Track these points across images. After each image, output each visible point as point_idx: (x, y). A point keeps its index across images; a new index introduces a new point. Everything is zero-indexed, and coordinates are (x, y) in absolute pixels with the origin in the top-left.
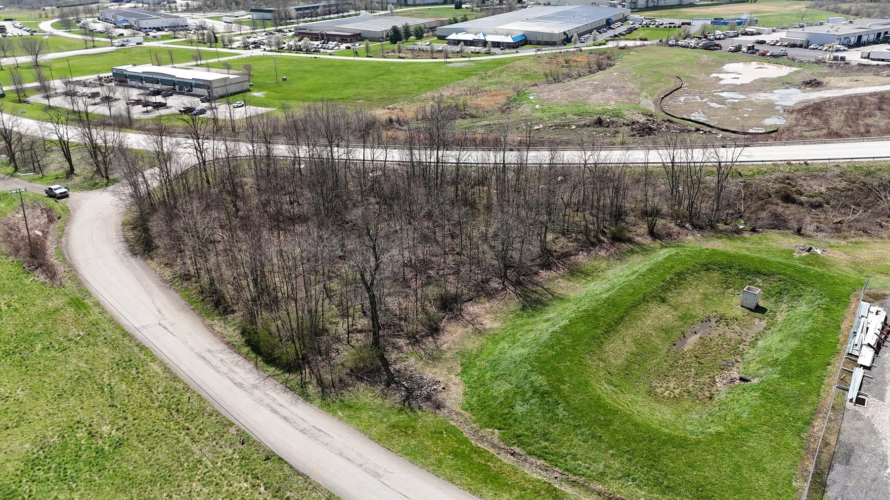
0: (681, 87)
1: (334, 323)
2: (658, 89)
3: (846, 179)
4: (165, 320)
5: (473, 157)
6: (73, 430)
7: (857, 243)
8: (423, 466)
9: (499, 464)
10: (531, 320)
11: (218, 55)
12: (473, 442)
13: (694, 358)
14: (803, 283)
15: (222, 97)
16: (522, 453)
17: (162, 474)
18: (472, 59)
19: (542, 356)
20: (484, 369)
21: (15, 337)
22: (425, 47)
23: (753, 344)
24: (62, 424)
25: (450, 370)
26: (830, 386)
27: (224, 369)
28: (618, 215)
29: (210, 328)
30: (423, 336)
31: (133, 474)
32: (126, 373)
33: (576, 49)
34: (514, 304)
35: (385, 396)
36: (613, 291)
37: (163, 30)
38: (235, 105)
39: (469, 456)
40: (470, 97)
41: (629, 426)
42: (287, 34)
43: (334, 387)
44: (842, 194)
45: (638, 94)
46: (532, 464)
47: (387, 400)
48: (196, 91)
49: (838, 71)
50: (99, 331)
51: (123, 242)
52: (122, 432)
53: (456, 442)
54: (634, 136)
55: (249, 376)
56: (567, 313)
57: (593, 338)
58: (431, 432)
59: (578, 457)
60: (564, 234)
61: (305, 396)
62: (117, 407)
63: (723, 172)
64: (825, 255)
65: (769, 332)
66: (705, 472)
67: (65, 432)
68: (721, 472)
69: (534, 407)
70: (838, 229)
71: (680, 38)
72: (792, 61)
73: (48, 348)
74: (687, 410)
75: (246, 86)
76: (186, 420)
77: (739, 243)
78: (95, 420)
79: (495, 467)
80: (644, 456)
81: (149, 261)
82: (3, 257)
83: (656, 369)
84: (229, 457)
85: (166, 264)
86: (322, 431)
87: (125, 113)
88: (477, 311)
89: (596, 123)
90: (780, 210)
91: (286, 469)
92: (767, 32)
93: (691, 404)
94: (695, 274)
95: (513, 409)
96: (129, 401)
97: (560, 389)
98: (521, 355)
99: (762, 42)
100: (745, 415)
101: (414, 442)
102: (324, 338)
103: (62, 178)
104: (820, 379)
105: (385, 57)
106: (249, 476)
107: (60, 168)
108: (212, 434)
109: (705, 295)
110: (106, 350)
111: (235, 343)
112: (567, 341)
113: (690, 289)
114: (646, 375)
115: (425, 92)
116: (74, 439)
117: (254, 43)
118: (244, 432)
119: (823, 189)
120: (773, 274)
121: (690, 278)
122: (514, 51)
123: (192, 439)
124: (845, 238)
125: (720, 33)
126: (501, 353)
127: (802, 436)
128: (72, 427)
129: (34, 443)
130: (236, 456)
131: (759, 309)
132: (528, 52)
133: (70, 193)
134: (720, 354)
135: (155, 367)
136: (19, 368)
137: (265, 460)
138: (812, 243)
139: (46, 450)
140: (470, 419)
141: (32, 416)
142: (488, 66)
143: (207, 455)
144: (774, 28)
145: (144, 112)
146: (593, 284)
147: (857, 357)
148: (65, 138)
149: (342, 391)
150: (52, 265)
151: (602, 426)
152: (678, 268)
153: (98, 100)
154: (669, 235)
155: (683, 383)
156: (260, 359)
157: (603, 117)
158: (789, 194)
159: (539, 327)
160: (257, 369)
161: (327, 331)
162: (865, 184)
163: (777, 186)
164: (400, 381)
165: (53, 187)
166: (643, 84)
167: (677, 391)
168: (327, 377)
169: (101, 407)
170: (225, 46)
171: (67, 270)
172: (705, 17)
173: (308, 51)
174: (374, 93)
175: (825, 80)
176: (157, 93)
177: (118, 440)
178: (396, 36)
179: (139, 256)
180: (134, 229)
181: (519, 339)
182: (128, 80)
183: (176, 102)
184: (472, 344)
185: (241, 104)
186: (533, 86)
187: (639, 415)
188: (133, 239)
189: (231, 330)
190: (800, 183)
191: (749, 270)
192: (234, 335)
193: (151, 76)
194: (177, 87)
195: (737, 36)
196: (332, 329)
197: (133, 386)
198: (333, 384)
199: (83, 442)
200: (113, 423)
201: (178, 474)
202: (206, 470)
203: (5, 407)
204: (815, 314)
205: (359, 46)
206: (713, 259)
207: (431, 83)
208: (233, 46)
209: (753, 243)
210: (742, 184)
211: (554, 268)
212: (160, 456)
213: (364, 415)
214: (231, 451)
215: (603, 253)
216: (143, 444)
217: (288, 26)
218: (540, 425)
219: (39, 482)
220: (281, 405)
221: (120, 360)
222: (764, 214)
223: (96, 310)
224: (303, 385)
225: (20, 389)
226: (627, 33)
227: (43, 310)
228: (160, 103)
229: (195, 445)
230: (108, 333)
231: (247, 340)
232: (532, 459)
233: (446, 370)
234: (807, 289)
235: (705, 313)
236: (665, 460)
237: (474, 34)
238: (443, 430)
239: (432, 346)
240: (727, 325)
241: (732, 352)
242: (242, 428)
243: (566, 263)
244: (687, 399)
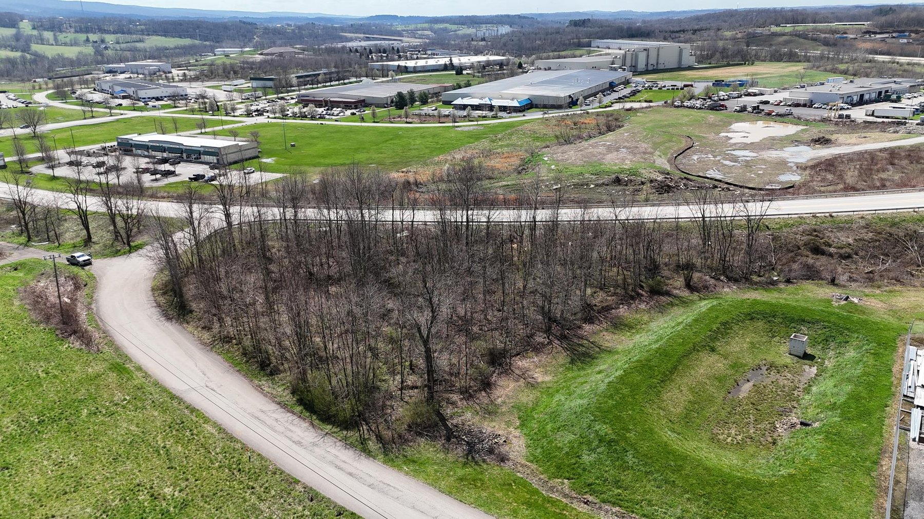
0: (693, 146)
1: (383, 381)
2: (670, 148)
3: (872, 230)
4: (211, 382)
5: (504, 216)
6: (134, 493)
7: (891, 292)
9: (574, 512)
10: (582, 373)
11: (223, 123)
12: (544, 492)
13: (751, 405)
14: (847, 329)
15: (235, 162)
16: (596, 501)
18: (479, 123)
19: (602, 405)
20: (544, 421)
21: (58, 403)
22: (431, 112)
23: (807, 390)
24: (122, 487)
25: (508, 423)
26: (891, 426)
27: (280, 428)
28: (654, 268)
29: (259, 388)
30: (476, 391)
32: (180, 435)
33: (582, 112)
34: (563, 358)
35: (446, 450)
36: (663, 341)
37: (162, 100)
38: (246, 171)
39: (543, 506)
40: (483, 159)
41: (700, 470)
42: (289, 101)
43: (394, 443)
44: (869, 245)
45: (652, 153)
46: (607, 512)
47: (449, 455)
48: (205, 158)
49: (845, 129)
50: (145, 395)
51: (155, 307)
52: (185, 493)
53: (527, 492)
54: (653, 194)
55: (306, 434)
56: (619, 365)
57: (650, 387)
58: (500, 484)
59: (654, 502)
60: (601, 289)
61: (366, 451)
62: (176, 469)
63: (752, 225)
64: (862, 303)
65: (821, 378)
66: (783, 512)
67: (126, 495)
68: (799, 512)
69: (602, 456)
70: (870, 279)
71: (685, 99)
72: (798, 120)
73: (95, 413)
74: (752, 455)
75: (255, 152)
76: (249, 479)
77: (775, 295)
78: (155, 482)
79: (571, 515)
80: (721, 499)
81: (185, 325)
82: (34, 325)
83: (714, 416)
84: (300, 514)
85: (203, 328)
86: (390, 486)
87: (136, 182)
88: (526, 365)
89: (614, 182)
90: (810, 261)
92: (769, 92)
93: (755, 449)
94: (740, 323)
95: (580, 459)
96: (188, 463)
97: (626, 437)
98: (580, 406)
99: (767, 103)
100: (813, 457)
101: (485, 494)
102: (377, 395)
103: (81, 246)
104: (881, 421)
105: (392, 123)
107: (77, 236)
108: (279, 492)
109: (752, 343)
110: (156, 414)
111: (287, 403)
112: (626, 391)
113: (737, 338)
114: (706, 423)
115: (438, 155)
116: (137, 502)
117: (257, 111)
118: (311, 489)
119: (851, 241)
120: (817, 322)
121: (736, 328)
122: (521, 114)
123: (259, 498)
124: (879, 287)
125: (724, 94)
126: (558, 405)
127: (872, 475)
128: (132, 490)
129: (95, 507)
130: (307, 513)
131: (807, 357)
132: (536, 115)
133: (93, 260)
134: (776, 400)
135: (209, 428)
136: (68, 434)
137: (337, 516)
138: (847, 292)
139: (109, 513)
140: (537, 470)
141: (89, 481)
142: (497, 129)
143: (276, 513)
144: (776, 89)
145: (153, 180)
146: (638, 336)
147: (913, 398)
148: (84, 207)
149: (404, 447)
150: (86, 331)
151: (673, 472)
152: (724, 318)
153: (104, 169)
154: (706, 287)
155: (744, 430)
156: (315, 418)
157: (621, 176)
158: (818, 246)
159: (593, 379)
160: (313, 427)
161: (378, 388)
162: (891, 235)
163: (805, 238)
164: (459, 436)
165: (76, 255)
166: (655, 143)
167: (739, 438)
168: (387, 434)
169: (159, 469)
170: (227, 114)
171: (102, 335)
172: (706, 79)
173: (313, 118)
174: (385, 158)
175: (833, 138)
176: (164, 161)
177: (182, 501)
178: (401, 102)
179: (174, 321)
180: (165, 293)
181: (574, 391)
182: (134, 149)
183: (186, 171)
184: (527, 398)
185: (252, 171)
186: (545, 147)
187: (707, 461)
188: (164, 303)
189: (280, 390)
190: (827, 235)
191: (793, 319)
192: (284, 394)
193: (158, 145)
194: (184, 155)
195: (740, 97)
196: (384, 386)
197: (190, 448)
198: (393, 440)
199: (146, 504)
200: (174, 485)
203: (60, 473)
204: (865, 359)
205: (365, 112)
206: (756, 308)
207: (442, 146)
208: (235, 114)
209: (789, 295)
210: (771, 237)
211: (597, 322)
213: (430, 469)
214: (300, 508)
215: (643, 306)
216: (209, 504)
217: (289, 94)
218: (611, 473)
220: (344, 462)
221: (172, 423)
222: (795, 266)
223: (140, 374)
224: (363, 442)
225: (72, 455)
226: (631, 96)
227: (84, 376)
228: (168, 171)
229: (262, 504)
230: (155, 396)
231: (298, 399)
232: (606, 507)
233: (504, 423)
234: (853, 335)
235: (754, 361)
236: (742, 503)
237: (480, 99)
238: (512, 482)
239: (486, 401)
240: (778, 373)
241: (788, 398)
242: (310, 485)
243: (607, 317)
244: (750, 445)
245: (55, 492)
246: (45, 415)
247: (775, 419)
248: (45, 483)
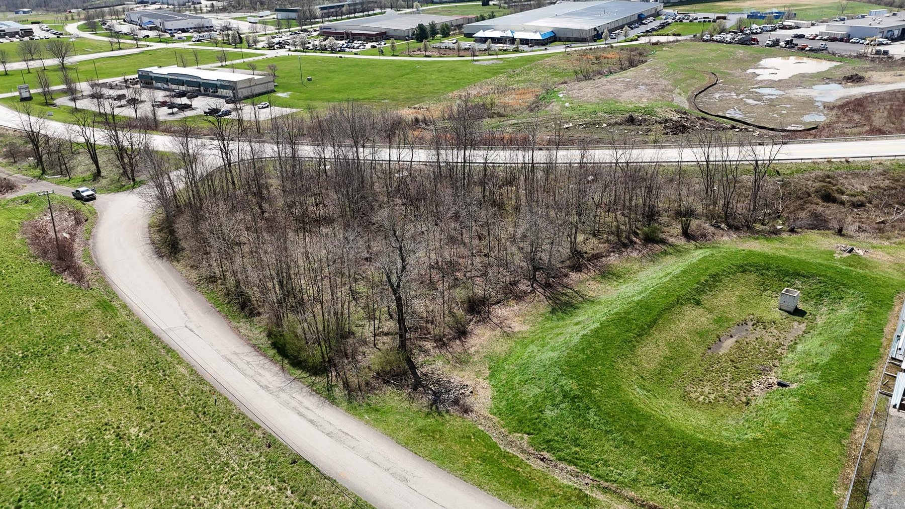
0: (716, 84)
1: (360, 326)
2: (692, 85)
3: (889, 177)
4: (191, 322)
5: (501, 156)
6: (101, 432)
7: (900, 244)
8: (452, 471)
9: (528, 469)
10: (561, 323)
11: (243, 55)
12: (502, 447)
13: (730, 363)
14: (844, 285)
15: (247, 98)
16: (552, 459)
17: (189, 477)
18: (499, 57)
19: (572, 359)
20: (513, 373)
21: (43, 339)
22: (451, 46)
23: (792, 349)
24: (90, 426)
25: (478, 374)
26: (873, 391)
27: (250, 372)
28: (651, 215)
29: (236, 330)
30: (450, 340)
31: (160, 476)
32: (153, 375)
33: (606, 46)
34: (544, 306)
35: (412, 399)
36: (646, 293)
37: (188, 32)
38: (260, 106)
39: (497, 461)
40: (497, 95)
41: (662, 431)
42: (312, 33)
43: (360, 391)
44: (885, 193)
45: (671, 91)
46: (562, 470)
47: (414, 404)
48: (221, 92)
49: (881, 66)
50: (126, 334)
51: (149, 244)
52: (150, 434)
53: (484, 446)
54: (667, 134)
55: (275, 378)
56: (598, 316)
57: (625, 341)
58: (459, 436)
59: (609, 463)
60: (594, 235)
61: (330, 398)
62: (144, 409)
63: (759, 170)
64: (867, 256)
65: (808, 335)
66: (741, 479)
67: (93, 433)
68: (758, 480)
69: (564, 412)
70: (880, 230)
71: (716, 32)
72: (832, 56)
73: (76, 350)
74: (722, 415)
75: (271, 86)
76: (212, 422)
77: (777, 244)
78: (123, 422)
79: (524, 472)
80: (678, 462)
81: (175, 263)
82: (32, 259)
83: (690, 373)
84: (256, 460)
85: (192, 267)
86: (348, 435)
87: (150, 115)
88: (505, 314)
89: (627, 121)
90: (820, 209)
91: (313, 472)
92: (806, 26)
93: (726, 409)
94: (731, 276)
95: (542, 413)
96: (156, 403)
97: (591, 394)
98: (551, 359)
99: (801, 36)
100: (783, 421)
101: (442, 447)
102: (351, 341)
103: (89, 180)
104: (863, 384)
105: (411, 56)
106: (276, 479)
107: (87, 171)
108: (239, 437)
109: (741, 297)
110: (133, 353)
111: (261, 346)
112: (598, 345)
113: (726, 291)
114: (680, 380)
115: (452, 91)
116: (102, 440)
117: (279, 43)
118: (270, 435)
119: (865, 188)
120: (813, 276)
121: (726, 280)
122: (543, 48)
123: (219, 442)
124: (888, 238)
125: (757, 27)
126: (529, 357)
127: (843, 443)
128: (99, 429)
129: (62, 445)
130: (262, 459)
131: (798, 312)
132: (557, 49)
133: (97, 195)
134: (757, 358)
135: (181, 369)
136: (48, 370)
137: (291, 464)
138: (854, 243)
139: (75, 452)
140: (499, 423)
141: (60, 418)
142: (516, 63)
143: (234, 458)
144: (814, 22)
145: (170, 114)
146: (624, 286)
147: (901, 361)
148: (92, 141)
149: (369, 395)
150: (80, 268)
151: (634, 432)
152: (714, 270)
153: (123, 102)
154: (704, 236)
155: (719, 388)
156: (286, 362)
157: (635, 115)
158: (830, 194)
159: (569, 330)
160: (283, 372)
161: (353, 334)
163: (817, 185)
164: (427, 385)
165: (80, 189)
166: (676, 80)
167: (712, 396)
168: (354, 381)
169: (128, 408)
170: (249, 47)
171: (94, 272)
172: (739, 11)
173: (333, 51)
174: (400, 93)
175: (867, 75)
176: (182, 95)
177: (145, 441)
178: (422, 34)
179: (165, 259)
180: (160, 231)
181: (548, 343)
182: (154, 82)
183: (201, 104)
184: (501, 347)
185: (266, 105)
186: (562, 83)
187: (672, 421)
188: (159, 241)
189: (257, 332)
190: (841, 181)
191: (788, 272)
192: (260, 337)
193: (176, 78)
194: (202, 89)
195: (774, 30)
196: (358, 331)
197: (160, 389)
198: (359, 387)
199: (111, 444)
200: (140, 425)
201: (205, 476)
202: (232, 473)
203: (34, 409)
204: (857, 317)
205: (385, 45)
206: (750, 260)
207: (458, 81)
208: (258, 47)
209: (792, 244)
210: (780, 183)
211: (585, 270)
212: (187, 459)
213: (391, 419)
214: (257, 454)
215: (635, 254)
216: (170, 446)
217: (313, 26)
218: (571, 430)
219: (68, 484)
220: (307, 408)
221: (147, 363)
222: (803, 214)
223: (124, 313)
224: (330, 388)
225: (49, 391)
226: (659, 29)
227: (71, 312)
228: (185, 104)
229: (221, 448)
230: (135, 335)
231: (273, 343)
232: (562, 465)
233: (474, 373)
234: (849, 291)
235: (741, 316)
236: (700, 467)
237: (502, 31)
238: (471, 434)
239: (459, 349)
240: (765, 329)
241: (770, 356)
242: (269, 431)
243: (596, 265)
244: (722, 405)
245: (27, 428)
246: (29, 350)
247: (753, 377)
248: (19, 419)
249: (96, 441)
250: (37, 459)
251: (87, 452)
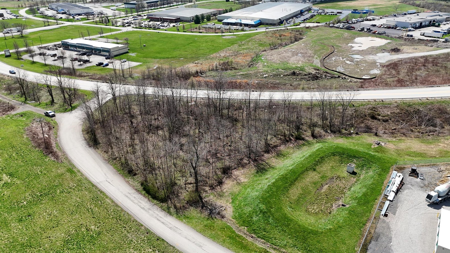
0: (334, 52)
1: (179, 180)
2: (322, 53)
3: (399, 108)
4: (109, 179)
7: (400, 140)
8: (218, 243)
9: (247, 241)
10: (260, 178)
11: (111, 30)
12: (237, 232)
13: (325, 196)
14: (372, 162)
15: (115, 56)
16: (255, 237)
17: (118, 246)
18: (235, 33)
19: (264, 196)
20: (241, 201)
21: (47, 187)
22: (212, 26)
23: (349, 189)
24: (75, 225)
25: (227, 201)
26: (375, 208)
27: (136, 201)
29: (128, 182)
30: (216, 186)
31: (107, 246)
32: (97, 203)
33: (285, 28)
34: (253, 170)
35: (201, 212)
36: (294, 166)
37: (81, 15)
38: (122, 61)
39: (235, 238)
40: (234, 57)
41: (296, 226)
42: (143, 17)
43: (181, 209)
44: (397, 115)
45: (313, 57)
46: (259, 241)
47: (202, 215)
48: (102, 53)
49: (408, 43)
50: (82, 184)
51: (84, 140)
52: (100, 228)
53: (230, 232)
54: (309, 80)
55: (146, 204)
56: (275, 176)
57: (285, 188)
58: (220, 228)
59: (277, 239)
60: (275, 136)
61: (170, 213)
62: (95, 218)
63: (345, 105)
64: (385, 146)
65: (356, 184)
66: (323, 244)
67: (77, 229)
68: (329, 244)
69: (260, 218)
70: (393, 133)
71: (335, 23)
72: (387, 37)
73: (62, 192)
74: (320, 218)
75: (126, 50)
76: (124, 223)
77: (350, 140)
78: (88, 223)
79: (245, 243)
80: (301, 238)
81: (97, 150)
82: (34, 148)
83: (310, 200)
84: (143, 239)
85: (104, 152)
86: (178, 228)
87: (71, 66)
88: (238, 174)
89: (292, 74)
90: (369, 123)
91: (165, 244)
92: (377, 19)
93: (322, 216)
94: (328, 157)
95: (252, 219)
96: (100, 216)
97: (271, 211)
98: (256, 195)
99: (374, 26)
100: (341, 221)
101: (214, 233)
102: (175, 187)
103: (50, 106)
104: (372, 206)
105: (192, 32)
106: (151, 247)
107: (47, 99)
108: (135, 229)
109: (332, 166)
111: (139, 189)
112: (274, 189)
113: (326, 164)
114: (306, 203)
115: (212, 54)
116: (81, 231)
117: (127, 23)
118: (147, 229)
119: (389, 113)
120: (361, 157)
121: (326, 159)
122: (255, 29)
123: (127, 232)
124: (395, 137)
125: (355, 20)
126: (247, 194)
127: (361, 230)
128: (79, 227)
129: (65, 234)
130: (145, 239)
131: (354, 173)
132: (262, 29)
133: (56, 114)
134: (336, 193)
135: (108, 200)
136: (52, 201)
137: (157, 240)
138: (381, 140)
139: (71, 236)
140: (235, 222)
141: (62, 222)
142: (243, 38)
143: (134, 238)
144: (381, 16)
145: (79, 65)
146: (286, 161)
147: (388, 196)
149: (185, 211)
150: (56, 152)
151: (286, 226)
152: (322, 155)
153: (56, 58)
154: (320, 136)
155: (320, 207)
156: (150, 197)
157: (296, 71)
158: (374, 115)
159: (263, 182)
160: (149, 201)
161: (176, 184)
162: (407, 111)
163: (369, 111)
165: (48, 112)
166: (315, 51)
168: (178, 205)
169: (89, 218)
170: (113, 25)
171: (63, 154)
172: (347, 8)
173: (154, 28)
174: (188, 54)
175: (401, 48)
176: (84, 54)
177: (98, 232)
178: (198, 20)
179: (92, 148)
181: (255, 188)
182: (70, 47)
183: (95, 59)
184: (236, 189)
185: (125, 61)
186: (263, 51)
187: (301, 221)
188: (88, 138)
189: (136, 183)
190: (379, 110)
191: (351, 156)
192: (138, 185)
193: (81, 45)
194: (93, 51)
195: (362, 21)
196: (178, 182)
197: (101, 209)
198: (180, 208)
199: (85, 233)
200: (95, 225)
201: (124, 246)
202: (135, 244)
203: (50, 218)
204: (375, 177)
205: (180, 25)
206: (337, 150)
207: (215, 48)
208: (118, 25)
209: (356, 140)
210: (354, 110)
211: (271, 153)
212: (116, 239)
213: (194, 221)
214: (143, 237)
215: (291, 145)
216: (109, 234)
217: (144, 12)
218: (263, 225)
219: (71, 250)
220: (161, 217)
221: (93, 197)
222: (363, 125)
223: (79, 174)
224: (169, 208)
225: (55, 211)
226: (310, 18)
227: (56, 174)
228: (86, 60)
229: (129, 234)
230: (86, 185)
231: (143, 188)
232: (259, 239)
233: (225, 201)
234: (373, 164)
235: (331, 175)
236: (309, 240)
237: (236, 19)
238: (225, 227)
239: (220, 190)
240: (340, 181)
241: (341, 192)
242: (147, 227)
243: (275, 150)
244: (321, 214)
245: (49, 227)
246: (42, 192)
247: (333, 202)
248: (45, 223)
249: (79, 232)
250: (56, 240)
251: (76, 236)
